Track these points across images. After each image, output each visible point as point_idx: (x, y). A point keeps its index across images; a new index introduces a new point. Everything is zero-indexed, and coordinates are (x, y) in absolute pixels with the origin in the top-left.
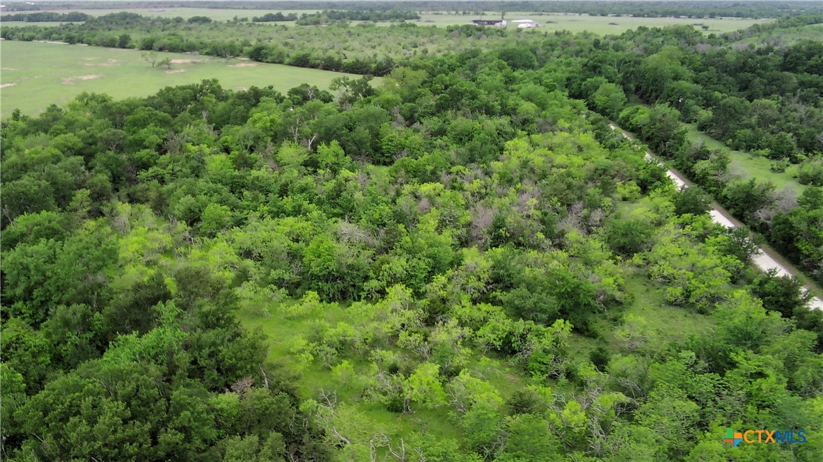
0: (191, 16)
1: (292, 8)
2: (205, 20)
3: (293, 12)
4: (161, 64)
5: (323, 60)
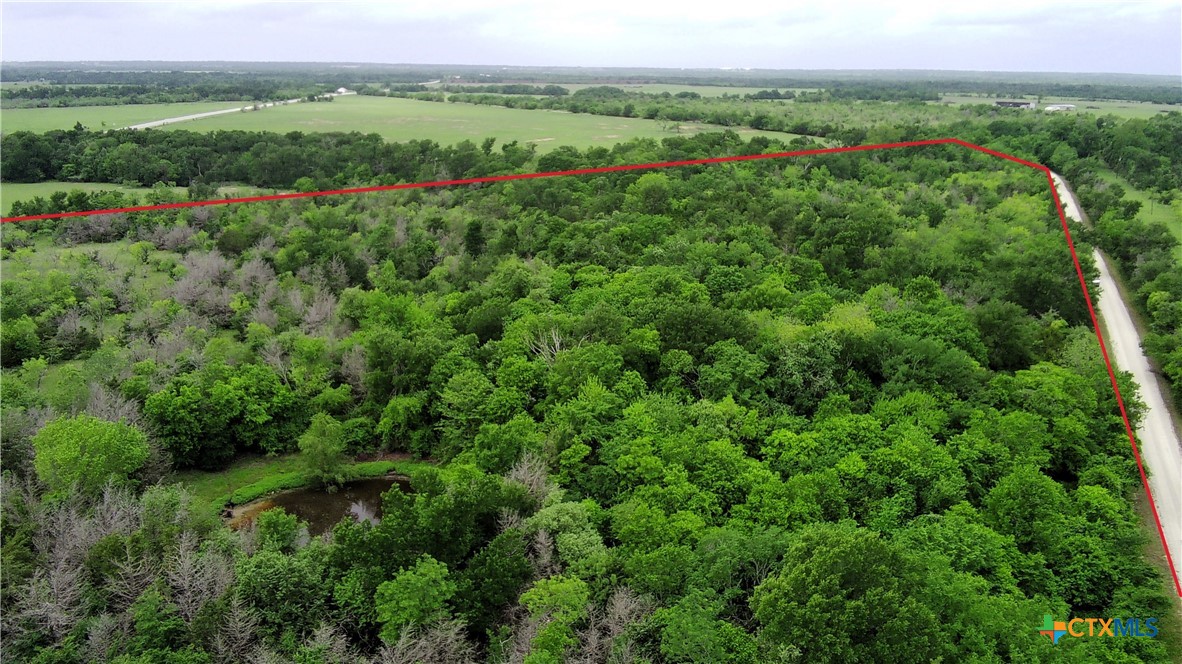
0: (678, 92)
1: (788, 86)
2: (694, 96)
3: (791, 90)
4: (671, 128)
5: (821, 128)
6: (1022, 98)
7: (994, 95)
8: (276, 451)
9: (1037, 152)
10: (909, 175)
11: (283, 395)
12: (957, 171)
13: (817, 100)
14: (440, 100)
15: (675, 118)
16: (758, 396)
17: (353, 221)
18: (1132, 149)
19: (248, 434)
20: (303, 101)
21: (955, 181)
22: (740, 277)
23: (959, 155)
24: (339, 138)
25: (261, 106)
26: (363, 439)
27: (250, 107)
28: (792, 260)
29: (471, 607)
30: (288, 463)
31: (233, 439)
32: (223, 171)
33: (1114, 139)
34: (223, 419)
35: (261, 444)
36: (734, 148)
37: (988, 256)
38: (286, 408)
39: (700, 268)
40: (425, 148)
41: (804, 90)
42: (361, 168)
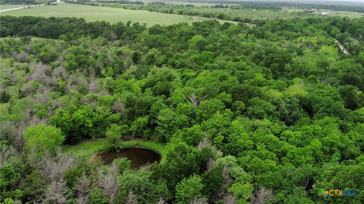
0: (186, 5)
2: (192, 6)
3: (227, 5)
4: (189, 18)
5: (245, 19)
6: (310, 9)
7: (301, 8)
8: (95, 137)
9: (325, 30)
10: (283, 37)
11: (97, 117)
12: (300, 36)
13: (238, 9)
14: (98, 5)
15: (190, 14)
16: (274, 118)
17: (87, 52)
18: (360, 29)
19: (85, 131)
20: (46, 5)
21: (301, 40)
22: (247, 75)
23: (299, 31)
24: (69, 20)
25: (31, 6)
26: (126, 133)
27: (27, 7)
28: (262, 69)
29: (207, 193)
30: (99, 142)
31: (80, 133)
32: (28, 32)
33: (352, 26)
34: (77, 126)
35: (90, 135)
36: (217, 26)
37: (327, 68)
38: (98, 122)
39: (231, 71)
40: (104, 24)
41: (232, 5)
42: (81, 31)
